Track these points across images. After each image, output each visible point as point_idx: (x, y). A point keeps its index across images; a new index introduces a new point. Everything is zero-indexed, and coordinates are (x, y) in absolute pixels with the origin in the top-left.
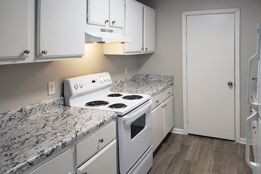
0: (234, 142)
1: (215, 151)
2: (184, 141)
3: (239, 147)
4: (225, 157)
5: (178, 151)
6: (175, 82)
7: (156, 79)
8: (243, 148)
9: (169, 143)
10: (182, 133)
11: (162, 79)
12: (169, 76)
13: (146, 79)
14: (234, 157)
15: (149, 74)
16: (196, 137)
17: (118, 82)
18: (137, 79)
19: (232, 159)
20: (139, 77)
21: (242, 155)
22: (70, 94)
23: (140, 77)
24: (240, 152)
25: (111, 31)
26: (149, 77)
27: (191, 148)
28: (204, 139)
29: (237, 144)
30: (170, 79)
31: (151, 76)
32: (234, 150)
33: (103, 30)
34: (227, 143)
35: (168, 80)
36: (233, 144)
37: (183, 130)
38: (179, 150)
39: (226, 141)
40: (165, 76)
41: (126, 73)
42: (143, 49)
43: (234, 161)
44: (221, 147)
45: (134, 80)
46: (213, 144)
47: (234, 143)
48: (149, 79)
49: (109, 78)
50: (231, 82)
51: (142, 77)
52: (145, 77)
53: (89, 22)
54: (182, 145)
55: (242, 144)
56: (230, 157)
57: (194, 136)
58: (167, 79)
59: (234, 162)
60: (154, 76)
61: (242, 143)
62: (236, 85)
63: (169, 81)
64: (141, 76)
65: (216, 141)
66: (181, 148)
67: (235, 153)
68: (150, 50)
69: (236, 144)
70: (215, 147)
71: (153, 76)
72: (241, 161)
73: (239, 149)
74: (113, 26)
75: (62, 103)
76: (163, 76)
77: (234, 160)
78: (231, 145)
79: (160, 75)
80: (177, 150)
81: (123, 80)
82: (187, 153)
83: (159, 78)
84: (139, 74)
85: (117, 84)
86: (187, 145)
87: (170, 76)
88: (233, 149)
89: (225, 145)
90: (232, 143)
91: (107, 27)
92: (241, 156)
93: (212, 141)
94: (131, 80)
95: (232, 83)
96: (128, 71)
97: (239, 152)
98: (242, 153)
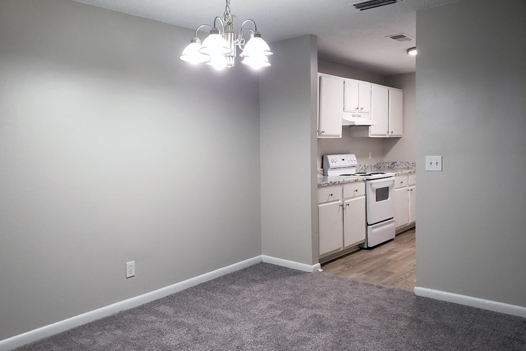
13: (392, 167)
15: (396, 162)
17: (363, 165)
20: (384, 165)
22: (329, 166)
25: (359, 116)
26: (395, 165)
31: (398, 164)
33: (353, 116)
41: (370, 158)
42: (388, 132)
48: (395, 167)
49: (355, 159)
51: (387, 165)
52: (391, 164)
53: (345, 110)
64: (387, 163)
68: (396, 133)
74: (361, 112)
75: (322, 173)
81: (366, 165)
84: (385, 161)
85: (361, 168)
91: (357, 113)
96: (372, 156)
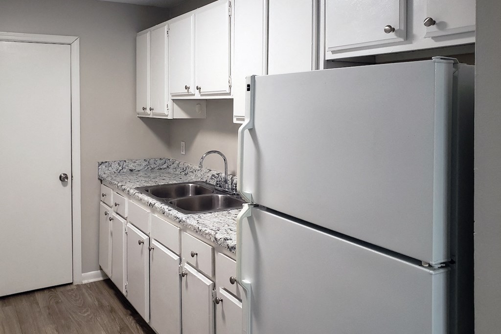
0: (71, 286)
1: (49, 314)
3: (84, 291)
4: (73, 317)
8: (91, 291)
14: (87, 311)
19: (86, 314)
21: (97, 303)
24: (90, 297)
28: (12, 300)
29: (78, 285)
32: (80, 298)
34: (62, 292)
36: (72, 290)
43: (90, 317)
46: (37, 304)
50: (63, 174)
55: (85, 284)
56: (80, 313)
59: (92, 318)
62: (73, 178)
65: (38, 296)
67: (84, 302)
69: (77, 288)
70: (44, 308)
72: (100, 312)
73: (87, 294)
77: (89, 315)
78: (70, 293)
88: (78, 298)
89: (60, 296)
90: (69, 288)
92: (95, 305)
93: (32, 298)
97: (89, 299)
98: (95, 298)
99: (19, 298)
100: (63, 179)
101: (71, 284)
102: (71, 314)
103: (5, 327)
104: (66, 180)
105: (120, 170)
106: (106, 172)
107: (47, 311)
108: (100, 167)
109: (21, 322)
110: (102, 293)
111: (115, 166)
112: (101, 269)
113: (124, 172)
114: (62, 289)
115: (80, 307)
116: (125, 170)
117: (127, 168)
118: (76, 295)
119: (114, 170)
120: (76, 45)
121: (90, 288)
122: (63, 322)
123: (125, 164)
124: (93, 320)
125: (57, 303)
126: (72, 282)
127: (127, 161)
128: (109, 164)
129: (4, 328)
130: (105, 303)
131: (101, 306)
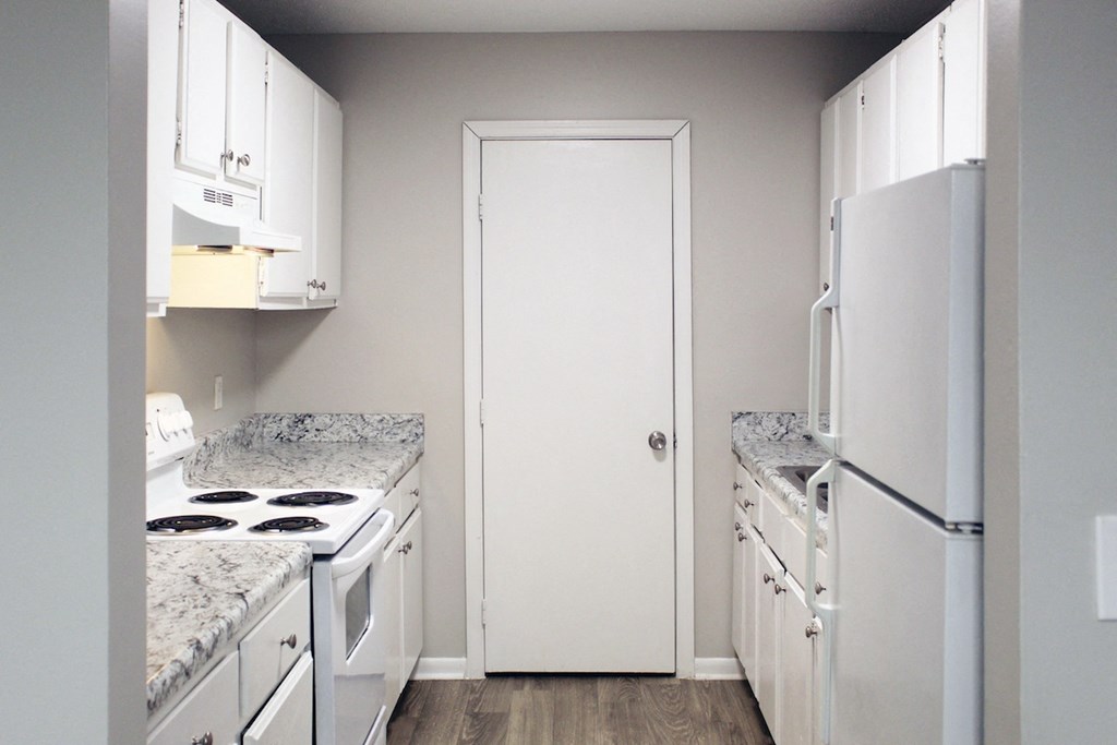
0: (672, 678)
1: (611, 715)
2: (478, 700)
3: (693, 690)
4: (652, 728)
5: (464, 736)
6: (428, 443)
7: (346, 432)
8: (707, 693)
9: (416, 715)
10: (459, 676)
11: (371, 434)
12: (406, 418)
13: (294, 438)
14: (685, 723)
15: (310, 412)
16: (519, 682)
18: (255, 437)
19: (679, 728)
21: (709, 715)
23: (264, 426)
24: (701, 704)
26: (309, 427)
27: (515, 720)
28: (554, 684)
29: (685, 682)
30: (407, 429)
31: (319, 422)
32: (679, 702)
33: (209, 196)
34: (648, 686)
35: (399, 438)
36: (671, 686)
37: (464, 659)
38: (468, 734)
39: (641, 679)
40: (388, 418)
41: (218, 404)
42: (311, 285)
43: (686, 734)
44: (630, 701)
45: (243, 441)
46: (596, 697)
47: (672, 681)
48: (308, 435)
50: (659, 434)
51: (274, 428)
52: (291, 424)
53: (183, 161)
54: (475, 716)
55: (702, 680)
56: (670, 724)
57: (510, 682)
58: (395, 431)
59: (688, 736)
60: (335, 418)
61: (700, 676)
62: (678, 444)
63: (403, 441)
64: (270, 420)
65: (603, 688)
66: (472, 725)
67: (684, 709)
69: (681, 686)
70: (606, 704)
71: (327, 421)
72: (709, 730)
73: (695, 696)
74: (238, 177)
76: (379, 418)
77: (683, 731)
78: (663, 691)
79: (362, 416)
80: (461, 735)
82: (504, 736)
83: (358, 427)
84: (262, 410)
86: (494, 714)
87: (410, 417)
88: (675, 701)
89: (642, 691)
90: (665, 681)
91: (220, 182)
92: (705, 717)
93: (590, 686)
94: (236, 439)
95: (663, 435)
96: (225, 394)
97: (698, 706)
98: (710, 707)
99: (567, 681)
100: (656, 442)
101: (671, 675)
102: (651, 724)
103: (529, 719)
104: (660, 446)
105: (782, 436)
106: (750, 436)
107: (609, 710)
108: (736, 424)
109: (557, 717)
110: (727, 700)
111: (770, 424)
112: (737, 657)
113: (790, 440)
114: (651, 682)
115: (672, 714)
116: (792, 436)
117: (798, 430)
118: (675, 696)
119: (769, 434)
120: (683, 140)
121: (707, 690)
122: (631, 731)
123: (793, 422)
124: (688, 739)
125: (632, 701)
126: (673, 671)
127: (798, 415)
128: (756, 417)
129: (525, 718)
130: (727, 717)
131: (716, 720)
